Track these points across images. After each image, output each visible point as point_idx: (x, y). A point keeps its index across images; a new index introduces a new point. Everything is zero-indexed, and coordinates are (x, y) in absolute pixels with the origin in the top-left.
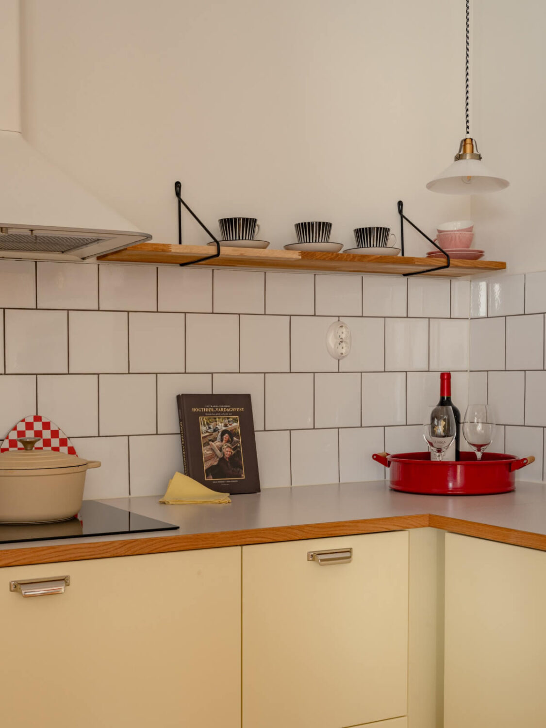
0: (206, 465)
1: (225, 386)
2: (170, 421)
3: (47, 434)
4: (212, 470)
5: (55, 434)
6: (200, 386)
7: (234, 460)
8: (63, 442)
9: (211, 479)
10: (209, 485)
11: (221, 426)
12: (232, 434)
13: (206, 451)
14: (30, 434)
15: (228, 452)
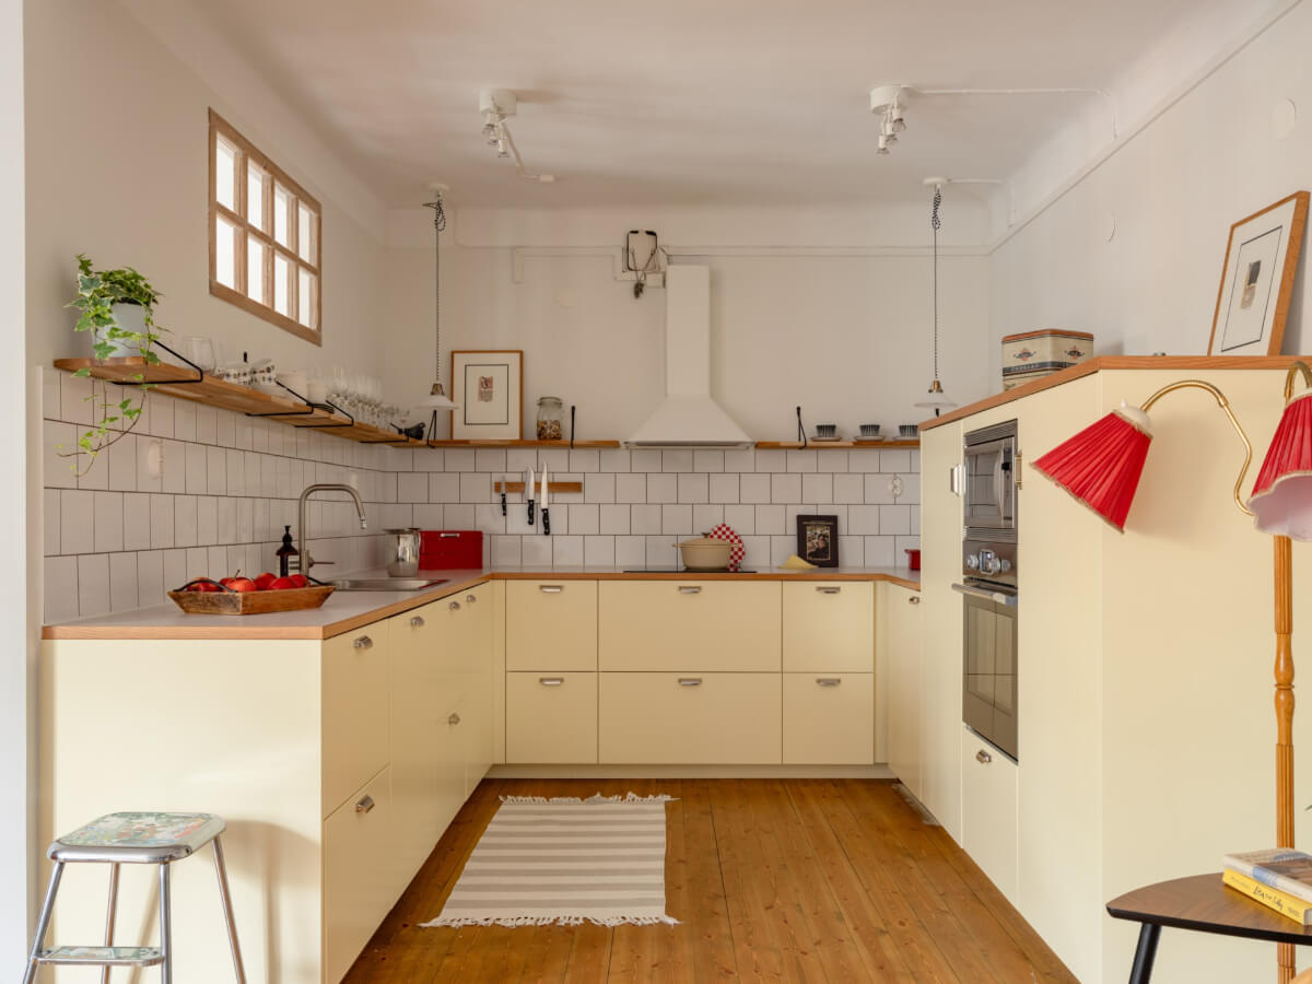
0: (808, 552)
1: (823, 511)
2: (793, 528)
3: (728, 533)
4: (811, 554)
5: (728, 529)
6: (811, 511)
7: (825, 549)
8: (736, 537)
9: (811, 558)
10: (809, 562)
11: (819, 532)
12: (825, 536)
13: (809, 544)
14: (720, 533)
15: (821, 545)
